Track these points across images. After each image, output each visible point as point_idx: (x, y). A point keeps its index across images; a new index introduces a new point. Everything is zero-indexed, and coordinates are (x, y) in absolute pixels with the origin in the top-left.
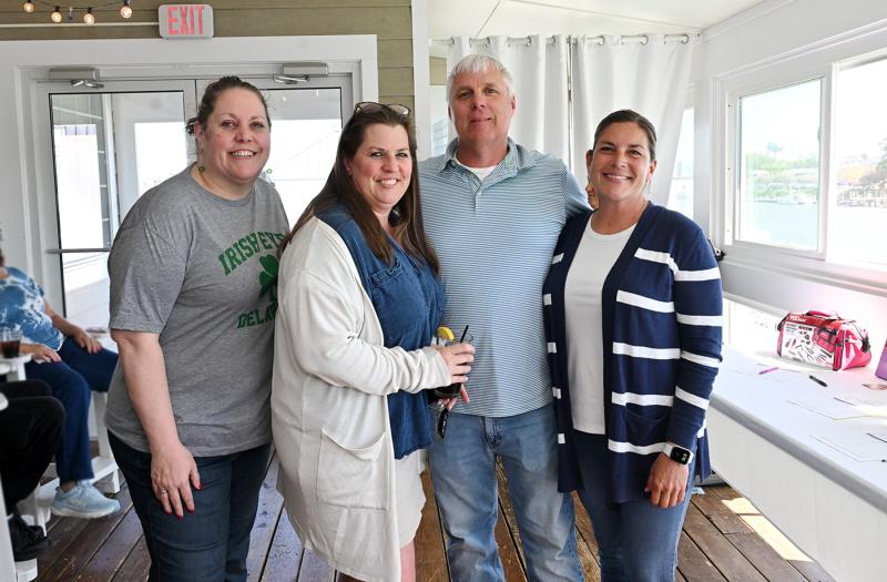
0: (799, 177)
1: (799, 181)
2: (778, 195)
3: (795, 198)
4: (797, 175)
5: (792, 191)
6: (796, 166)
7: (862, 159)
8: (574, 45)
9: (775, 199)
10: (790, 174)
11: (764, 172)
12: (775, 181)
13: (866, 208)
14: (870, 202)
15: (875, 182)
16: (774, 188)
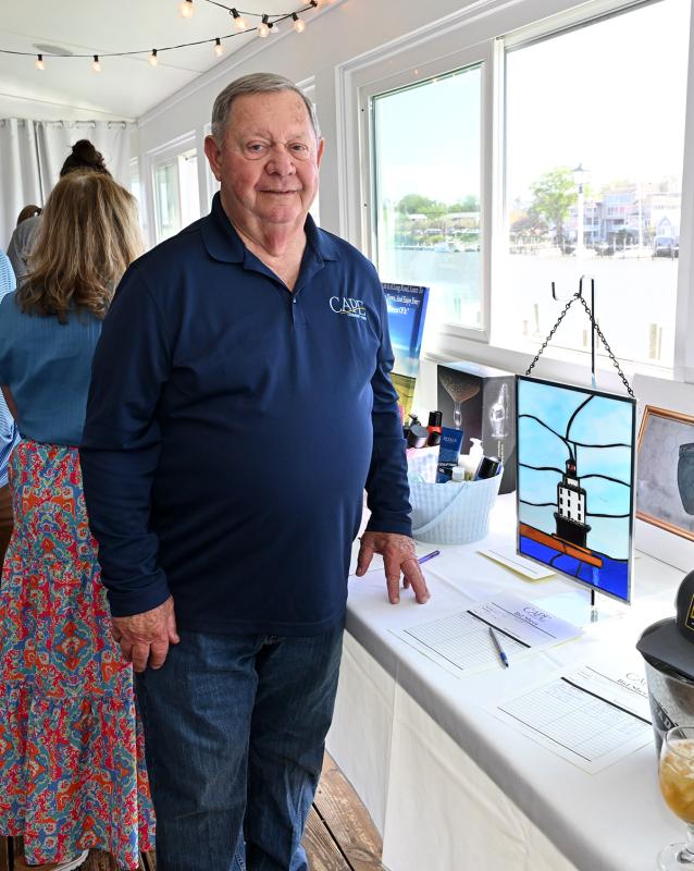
0: (457, 222)
1: (456, 228)
2: (436, 241)
3: (451, 245)
4: (455, 219)
5: (448, 238)
6: (453, 210)
7: (515, 204)
8: (40, 128)
9: (432, 247)
10: (446, 218)
11: (422, 216)
12: (432, 226)
13: (517, 255)
14: (521, 248)
15: (528, 228)
16: (431, 234)
